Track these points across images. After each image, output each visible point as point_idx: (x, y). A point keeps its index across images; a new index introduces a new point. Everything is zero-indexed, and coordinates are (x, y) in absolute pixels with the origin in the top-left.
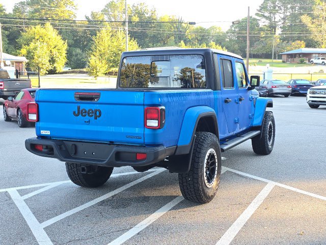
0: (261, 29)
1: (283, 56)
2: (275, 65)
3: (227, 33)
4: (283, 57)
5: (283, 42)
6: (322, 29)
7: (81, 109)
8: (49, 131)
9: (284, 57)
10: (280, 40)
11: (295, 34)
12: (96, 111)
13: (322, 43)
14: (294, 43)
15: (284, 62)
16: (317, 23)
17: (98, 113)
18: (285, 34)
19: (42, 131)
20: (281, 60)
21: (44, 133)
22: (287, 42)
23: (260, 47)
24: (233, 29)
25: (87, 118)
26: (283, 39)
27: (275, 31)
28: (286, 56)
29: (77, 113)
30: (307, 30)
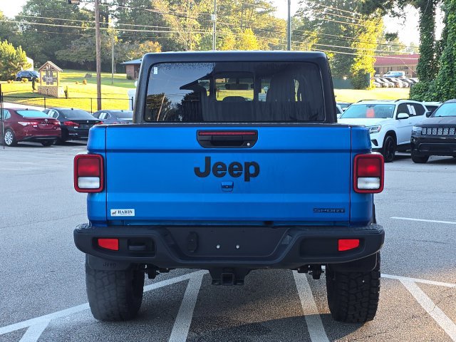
0: (82, 17)
1: (127, 67)
2: (117, 83)
3: (18, 18)
4: (128, 69)
5: (124, 42)
6: (187, 22)
7: (212, 164)
8: (133, 210)
9: (131, 70)
10: (118, 38)
11: (143, 28)
12: (248, 165)
13: (189, 47)
14: (142, 45)
15: (130, 78)
16: (178, 12)
17: (252, 170)
18: (126, 27)
19: (112, 211)
20: (125, 75)
21: (117, 215)
22: (132, 43)
23: (83, 48)
24: (29, 12)
25: (227, 180)
26: (124, 37)
27: (107, 21)
28: (133, 67)
29: (202, 170)
30: (163, 23)
